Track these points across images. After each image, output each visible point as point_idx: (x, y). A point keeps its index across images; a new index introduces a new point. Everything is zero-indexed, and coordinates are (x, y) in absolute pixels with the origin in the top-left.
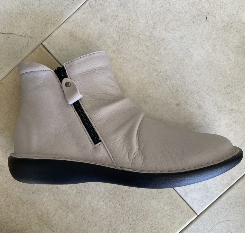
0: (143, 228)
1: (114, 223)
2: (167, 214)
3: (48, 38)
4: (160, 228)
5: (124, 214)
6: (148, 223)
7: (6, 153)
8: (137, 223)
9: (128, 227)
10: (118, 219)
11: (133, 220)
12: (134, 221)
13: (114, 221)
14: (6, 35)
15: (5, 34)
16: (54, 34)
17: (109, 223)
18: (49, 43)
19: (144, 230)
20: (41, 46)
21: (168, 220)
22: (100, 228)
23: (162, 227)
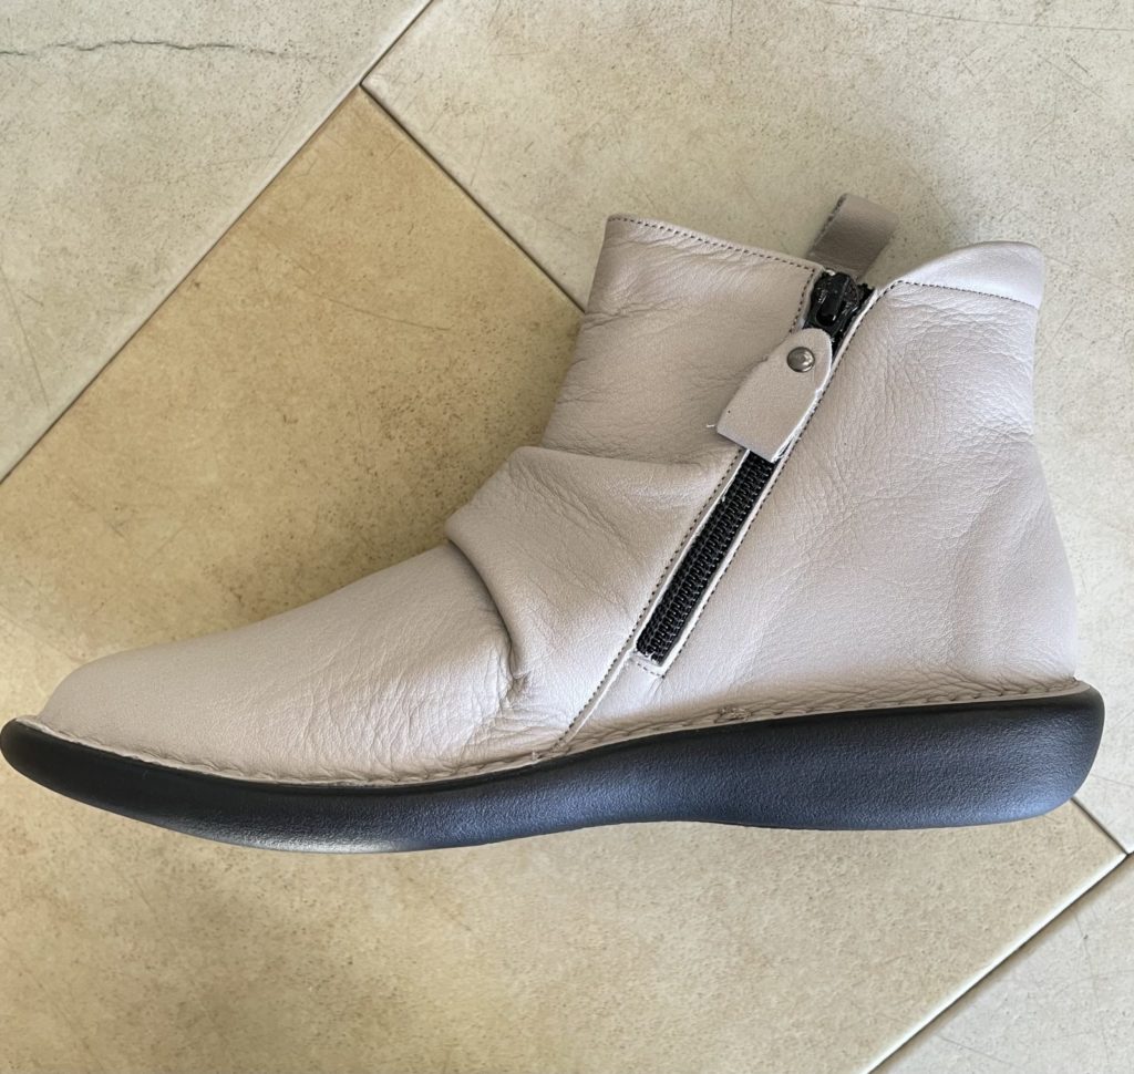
0: (869, 910)
1: (733, 892)
2: (980, 852)
3: (390, 57)
4: (949, 911)
5: (778, 852)
6: (891, 890)
7: (240, 597)
8: (842, 890)
9: (800, 907)
10: (752, 876)
11: (822, 878)
12: (826, 885)
13: (733, 882)
14: (196, 55)
15: (190, 48)
16: (417, 34)
17: (711, 893)
18: (394, 80)
19: (875, 921)
20: (361, 97)
21: (987, 878)
22: (674, 914)
23: (956, 908)
